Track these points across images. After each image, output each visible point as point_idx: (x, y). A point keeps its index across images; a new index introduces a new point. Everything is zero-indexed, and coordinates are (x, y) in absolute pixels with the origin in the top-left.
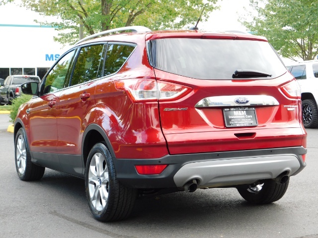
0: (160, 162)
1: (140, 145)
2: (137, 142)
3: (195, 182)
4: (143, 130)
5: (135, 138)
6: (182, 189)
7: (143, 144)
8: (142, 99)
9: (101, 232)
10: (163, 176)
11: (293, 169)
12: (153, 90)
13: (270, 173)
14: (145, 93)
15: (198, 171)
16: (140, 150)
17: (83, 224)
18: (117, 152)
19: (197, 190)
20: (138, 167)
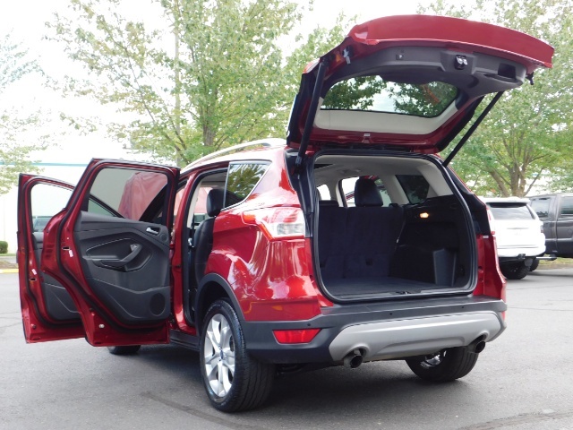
0: (309, 325)
1: (279, 302)
2: (273, 297)
3: (358, 353)
4: (283, 280)
5: (271, 292)
6: (341, 363)
7: (284, 299)
8: (282, 235)
9: (213, 420)
10: (313, 345)
11: (491, 332)
12: (296, 222)
13: (462, 339)
14: (286, 227)
15: (363, 337)
16: (278, 308)
17: (187, 409)
18: (248, 312)
19: (363, 364)
20: (277, 333)
